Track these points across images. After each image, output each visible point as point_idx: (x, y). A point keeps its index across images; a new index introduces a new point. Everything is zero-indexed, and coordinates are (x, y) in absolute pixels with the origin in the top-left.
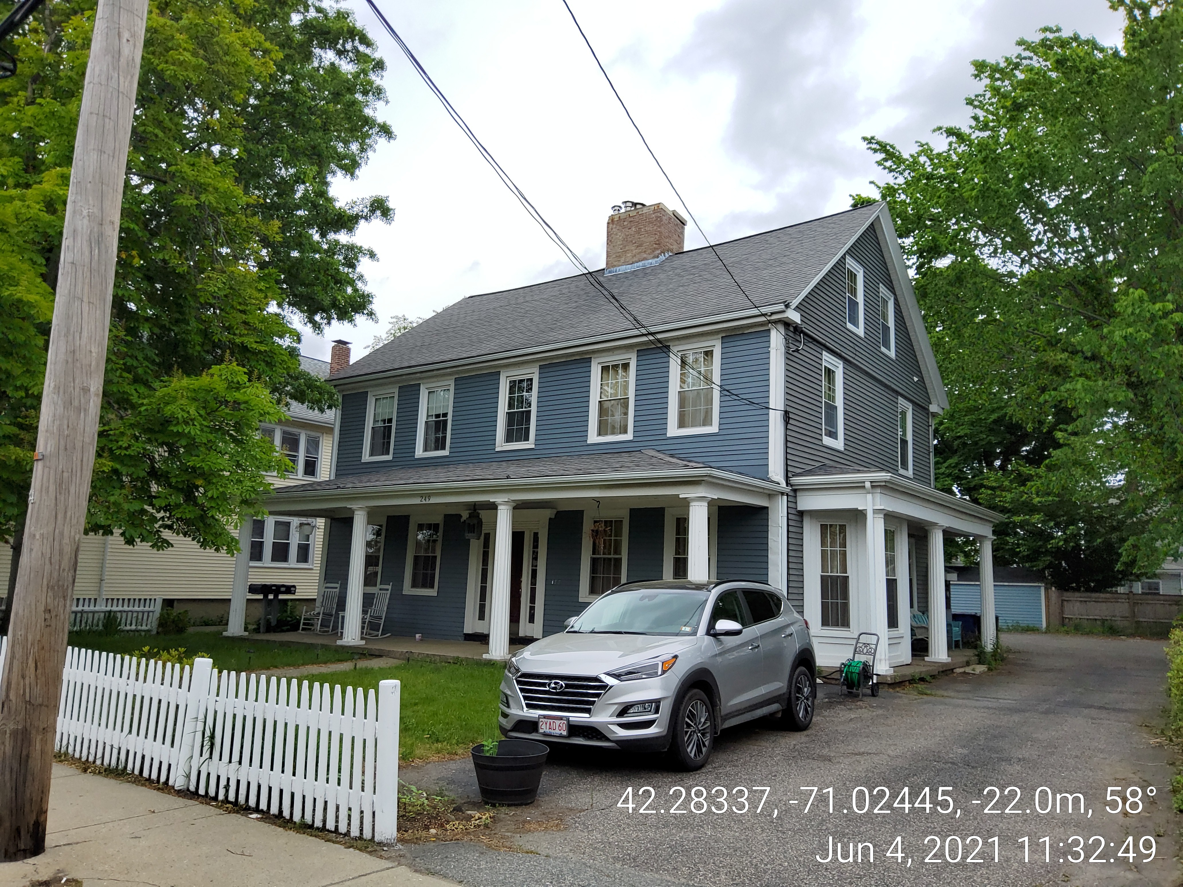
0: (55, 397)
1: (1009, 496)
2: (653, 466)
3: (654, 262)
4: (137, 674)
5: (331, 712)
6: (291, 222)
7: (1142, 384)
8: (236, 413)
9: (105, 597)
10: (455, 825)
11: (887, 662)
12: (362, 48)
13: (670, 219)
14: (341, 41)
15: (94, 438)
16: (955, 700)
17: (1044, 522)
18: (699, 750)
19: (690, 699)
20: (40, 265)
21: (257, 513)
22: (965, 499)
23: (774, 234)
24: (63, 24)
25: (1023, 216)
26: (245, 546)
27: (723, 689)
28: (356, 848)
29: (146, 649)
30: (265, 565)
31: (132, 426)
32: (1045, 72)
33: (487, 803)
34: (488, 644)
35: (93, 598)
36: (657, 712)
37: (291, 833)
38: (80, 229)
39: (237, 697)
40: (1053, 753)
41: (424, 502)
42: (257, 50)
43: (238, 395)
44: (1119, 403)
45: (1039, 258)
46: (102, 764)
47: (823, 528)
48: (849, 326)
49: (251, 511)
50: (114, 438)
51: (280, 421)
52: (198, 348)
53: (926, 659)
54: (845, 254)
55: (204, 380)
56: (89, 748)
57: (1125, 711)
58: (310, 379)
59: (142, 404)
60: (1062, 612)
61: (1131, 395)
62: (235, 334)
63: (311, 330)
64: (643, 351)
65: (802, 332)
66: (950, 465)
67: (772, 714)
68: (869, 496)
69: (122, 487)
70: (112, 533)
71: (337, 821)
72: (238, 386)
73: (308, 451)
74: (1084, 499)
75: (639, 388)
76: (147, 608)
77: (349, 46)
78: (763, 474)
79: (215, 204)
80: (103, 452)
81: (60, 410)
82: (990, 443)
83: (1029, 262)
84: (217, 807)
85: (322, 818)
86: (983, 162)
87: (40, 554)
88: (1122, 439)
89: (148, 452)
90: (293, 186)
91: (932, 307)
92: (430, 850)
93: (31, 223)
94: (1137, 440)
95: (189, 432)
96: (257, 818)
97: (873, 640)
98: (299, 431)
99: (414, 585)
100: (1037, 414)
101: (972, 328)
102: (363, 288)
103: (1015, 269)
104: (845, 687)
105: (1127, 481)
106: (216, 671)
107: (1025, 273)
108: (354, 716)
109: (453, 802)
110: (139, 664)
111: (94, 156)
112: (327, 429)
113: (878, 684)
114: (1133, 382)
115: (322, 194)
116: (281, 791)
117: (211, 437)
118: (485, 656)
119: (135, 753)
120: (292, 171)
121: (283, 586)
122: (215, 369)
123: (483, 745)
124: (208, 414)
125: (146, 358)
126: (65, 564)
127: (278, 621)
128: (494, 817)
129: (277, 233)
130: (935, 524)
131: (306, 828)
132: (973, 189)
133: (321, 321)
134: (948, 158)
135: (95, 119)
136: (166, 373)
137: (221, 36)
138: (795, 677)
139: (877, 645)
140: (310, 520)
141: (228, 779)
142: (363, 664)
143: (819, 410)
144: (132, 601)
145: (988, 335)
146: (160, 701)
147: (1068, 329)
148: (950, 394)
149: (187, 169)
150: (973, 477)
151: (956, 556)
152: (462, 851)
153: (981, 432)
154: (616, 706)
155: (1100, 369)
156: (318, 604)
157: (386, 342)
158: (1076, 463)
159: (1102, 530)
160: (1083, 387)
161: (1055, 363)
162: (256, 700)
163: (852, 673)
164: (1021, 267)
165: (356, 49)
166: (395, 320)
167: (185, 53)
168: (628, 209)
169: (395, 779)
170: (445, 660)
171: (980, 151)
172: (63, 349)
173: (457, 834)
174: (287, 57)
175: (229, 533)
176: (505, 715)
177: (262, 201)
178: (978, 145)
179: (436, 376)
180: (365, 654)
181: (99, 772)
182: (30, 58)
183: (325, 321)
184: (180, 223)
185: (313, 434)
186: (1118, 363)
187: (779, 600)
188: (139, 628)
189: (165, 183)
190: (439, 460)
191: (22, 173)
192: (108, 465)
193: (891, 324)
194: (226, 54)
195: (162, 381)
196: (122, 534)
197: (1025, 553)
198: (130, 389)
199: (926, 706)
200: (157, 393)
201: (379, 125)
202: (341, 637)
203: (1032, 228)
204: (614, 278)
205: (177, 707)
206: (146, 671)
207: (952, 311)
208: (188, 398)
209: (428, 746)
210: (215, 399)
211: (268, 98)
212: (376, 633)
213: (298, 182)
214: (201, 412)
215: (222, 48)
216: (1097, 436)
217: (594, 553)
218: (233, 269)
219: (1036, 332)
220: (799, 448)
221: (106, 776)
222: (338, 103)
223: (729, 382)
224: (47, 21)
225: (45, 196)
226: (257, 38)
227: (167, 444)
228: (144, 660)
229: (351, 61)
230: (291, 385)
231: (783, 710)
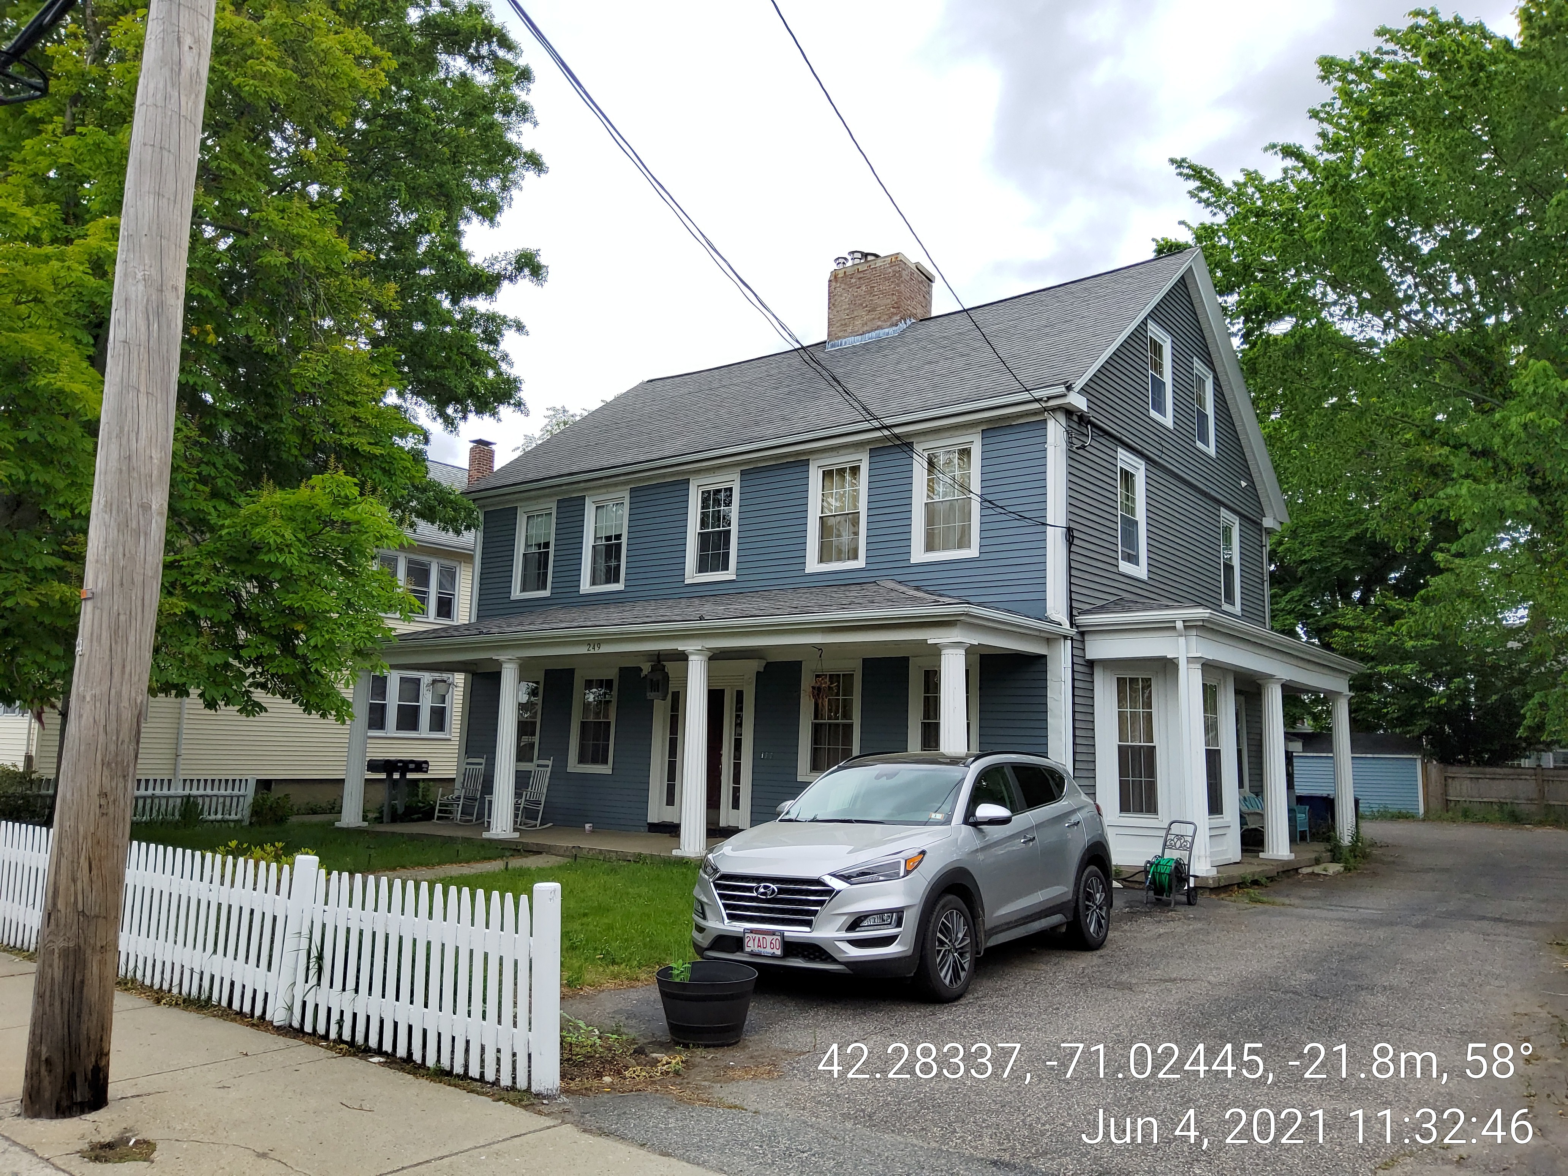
0: (107, 517)
1: (1371, 639)
2: (892, 602)
3: (891, 331)
4: (223, 876)
5: (473, 925)
6: (412, 285)
7: (1549, 487)
8: (345, 536)
9: (182, 778)
10: (635, 1072)
11: (1208, 860)
12: (501, 53)
13: (912, 274)
14: (474, 44)
15: (157, 571)
16: (1298, 910)
17: (1420, 674)
18: (956, 975)
19: (943, 907)
20: (87, 345)
21: (374, 668)
22: (1313, 644)
23: (1052, 291)
24: (110, 27)
25: (1386, 264)
26: (361, 712)
27: (987, 896)
28: (508, 1101)
29: (233, 844)
30: (389, 735)
31: (211, 555)
32: (1414, 71)
33: (678, 1044)
34: (679, 836)
35: (166, 778)
36: (899, 924)
37: (424, 1082)
38: (134, 297)
39: (350, 905)
40: (1429, 980)
41: (592, 651)
42: (364, 58)
43: (347, 513)
44: (1518, 513)
45: (1409, 321)
46: (180, 993)
47: (1121, 682)
48: (1153, 414)
49: (368, 665)
50: (186, 570)
51: (402, 546)
52: (295, 452)
53: (1261, 855)
54: (1146, 319)
55: (303, 493)
56: (163, 973)
57: (1531, 924)
58: (441, 491)
59: (223, 526)
60: (1446, 793)
61: (1535, 503)
62: (341, 433)
63: (442, 427)
64: (877, 450)
65: (1090, 422)
66: (1292, 599)
67: (1054, 928)
68: (1182, 640)
69: (199, 634)
70: (188, 694)
71: (482, 1067)
72: (347, 503)
73: (441, 585)
74: (1474, 642)
75: (873, 499)
76: (236, 792)
77: (484, 50)
78: (1039, 611)
79: (312, 262)
80: (175, 588)
81: (113, 533)
82: (1346, 568)
83: (1396, 326)
84: (327, 1048)
85: (463, 1062)
86: (1331, 192)
87: (91, 720)
88: (1523, 562)
89: (232, 589)
90: (415, 237)
91: (1264, 388)
92: (604, 1104)
93: (74, 290)
94: (1544, 562)
95: (284, 561)
96: (380, 1063)
97: (1189, 830)
98: (429, 559)
99: (582, 760)
100: (1409, 530)
101: (1318, 414)
102: (509, 370)
103: (1376, 336)
104: (1151, 893)
105: (1532, 618)
106: (323, 872)
107: (1390, 340)
108: (502, 930)
109: (634, 1041)
110: (224, 864)
111: (150, 200)
112: (465, 557)
113: (1196, 888)
114: (1538, 486)
115: (453, 247)
116: (410, 1027)
117: (313, 568)
118: (675, 852)
119: (222, 979)
120: (414, 216)
121: (412, 762)
122: (316, 479)
123: (671, 968)
124: (309, 538)
125: (227, 466)
126: (125, 734)
127: (407, 808)
128: (687, 1061)
129: (394, 300)
130: (1271, 676)
131: (443, 1075)
132: (1318, 229)
133: (455, 415)
134: (1283, 190)
135: (150, 152)
136: (254, 485)
137: (315, 39)
138: (1084, 879)
139: (1193, 837)
140: (445, 676)
141: (342, 1012)
142: (516, 863)
143: (1114, 526)
144: (217, 783)
145: (1341, 425)
146: (252, 911)
147: (1449, 415)
148: (1290, 504)
149: (274, 216)
150: (1323, 614)
151: (1303, 719)
152: (645, 1105)
153: (1334, 554)
154: (845, 917)
155: (1493, 468)
156: (458, 785)
157: (540, 442)
158: (1462, 594)
159: (1499, 684)
160: (1469, 492)
161: (1432, 461)
162: (376, 910)
163: (1160, 874)
164: (1384, 332)
165: (493, 54)
166: (552, 413)
167: (269, 63)
168: (857, 261)
169: (558, 1012)
170: (624, 858)
171: (1327, 178)
172: (115, 455)
173: (638, 1084)
174: (403, 66)
175: (339, 693)
176: (701, 929)
177: (373, 257)
178: (1324, 169)
179: (606, 486)
180: (519, 851)
181: (177, 1004)
182: (68, 72)
183: (460, 415)
184: (267, 289)
185: (447, 563)
186: (1516, 460)
187: (1062, 779)
188: (227, 817)
189: (247, 235)
190: (612, 597)
191: (60, 224)
192: (180, 605)
193: (1210, 410)
194: (322, 63)
195: (247, 495)
196: (201, 695)
197: (1395, 715)
198: (207, 506)
199: (1260, 918)
200: (242, 512)
201: (525, 154)
202: (488, 829)
203: (1399, 280)
204: (839, 354)
205: (275, 918)
206: (234, 872)
207: (1291, 392)
208: (282, 517)
209: (601, 969)
210: (318, 518)
211: (379, 121)
212: (533, 822)
213: (420, 232)
214: (299, 535)
215: (318, 56)
216: (1491, 558)
217: (816, 717)
218: (337, 347)
219: (1406, 419)
220: (1087, 576)
221: (185, 1009)
222: (472, 127)
223: (992, 490)
224: (89, 23)
225: (90, 255)
226: (363, 42)
227: (257, 578)
228: (230, 858)
229: (488, 70)
230: (418, 499)
231: (1068, 923)
